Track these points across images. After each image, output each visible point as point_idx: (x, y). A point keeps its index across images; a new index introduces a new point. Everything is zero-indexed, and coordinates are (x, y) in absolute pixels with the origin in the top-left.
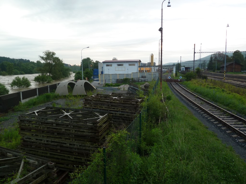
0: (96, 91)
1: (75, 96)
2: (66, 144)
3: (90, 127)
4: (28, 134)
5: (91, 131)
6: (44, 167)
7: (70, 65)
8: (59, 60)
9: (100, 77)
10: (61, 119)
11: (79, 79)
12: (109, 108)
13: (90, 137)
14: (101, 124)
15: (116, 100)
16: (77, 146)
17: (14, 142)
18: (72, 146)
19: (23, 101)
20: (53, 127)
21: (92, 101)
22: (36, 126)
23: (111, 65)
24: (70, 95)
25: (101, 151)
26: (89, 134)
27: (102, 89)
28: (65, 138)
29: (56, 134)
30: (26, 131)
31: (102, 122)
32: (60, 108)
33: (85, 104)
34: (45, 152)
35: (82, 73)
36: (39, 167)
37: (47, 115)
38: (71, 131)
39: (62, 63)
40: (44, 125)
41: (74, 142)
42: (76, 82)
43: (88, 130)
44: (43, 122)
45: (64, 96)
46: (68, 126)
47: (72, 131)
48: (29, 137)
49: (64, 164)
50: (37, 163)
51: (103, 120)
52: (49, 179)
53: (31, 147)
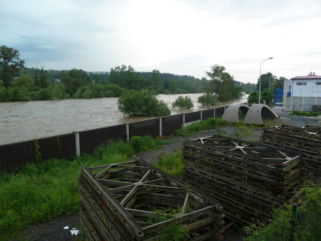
0: (278, 121)
1: (247, 125)
2: (235, 186)
3: (272, 171)
4: (191, 164)
5: (272, 176)
6: (210, 208)
7: (243, 83)
8: (229, 76)
9: (285, 101)
10: (232, 153)
11: (254, 102)
12: (301, 148)
13: (269, 185)
14: (288, 169)
15: (314, 137)
16: (250, 192)
17: (174, 170)
18: (243, 191)
19: (185, 125)
20: (221, 161)
21: (274, 134)
22: (200, 157)
23: (305, 84)
24: (241, 122)
25: (290, 208)
26: (269, 181)
27: (288, 119)
28: (235, 178)
29: (223, 170)
30: (189, 160)
31: (290, 166)
32: (231, 139)
33: (263, 137)
34: (209, 190)
35: (259, 95)
36: (204, 207)
37: (214, 145)
38: (244, 170)
39: (232, 80)
40: (211, 157)
41: (247, 186)
42: (250, 106)
43: (268, 173)
44: (210, 152)
45: (232, 123)
46: (240, 163)
47: (246, 171)
48: (192, 168)
49: (230, 212)
50: (202, 201)
51: (291, 164)
52: (215, 224)
53: (193, 180)
